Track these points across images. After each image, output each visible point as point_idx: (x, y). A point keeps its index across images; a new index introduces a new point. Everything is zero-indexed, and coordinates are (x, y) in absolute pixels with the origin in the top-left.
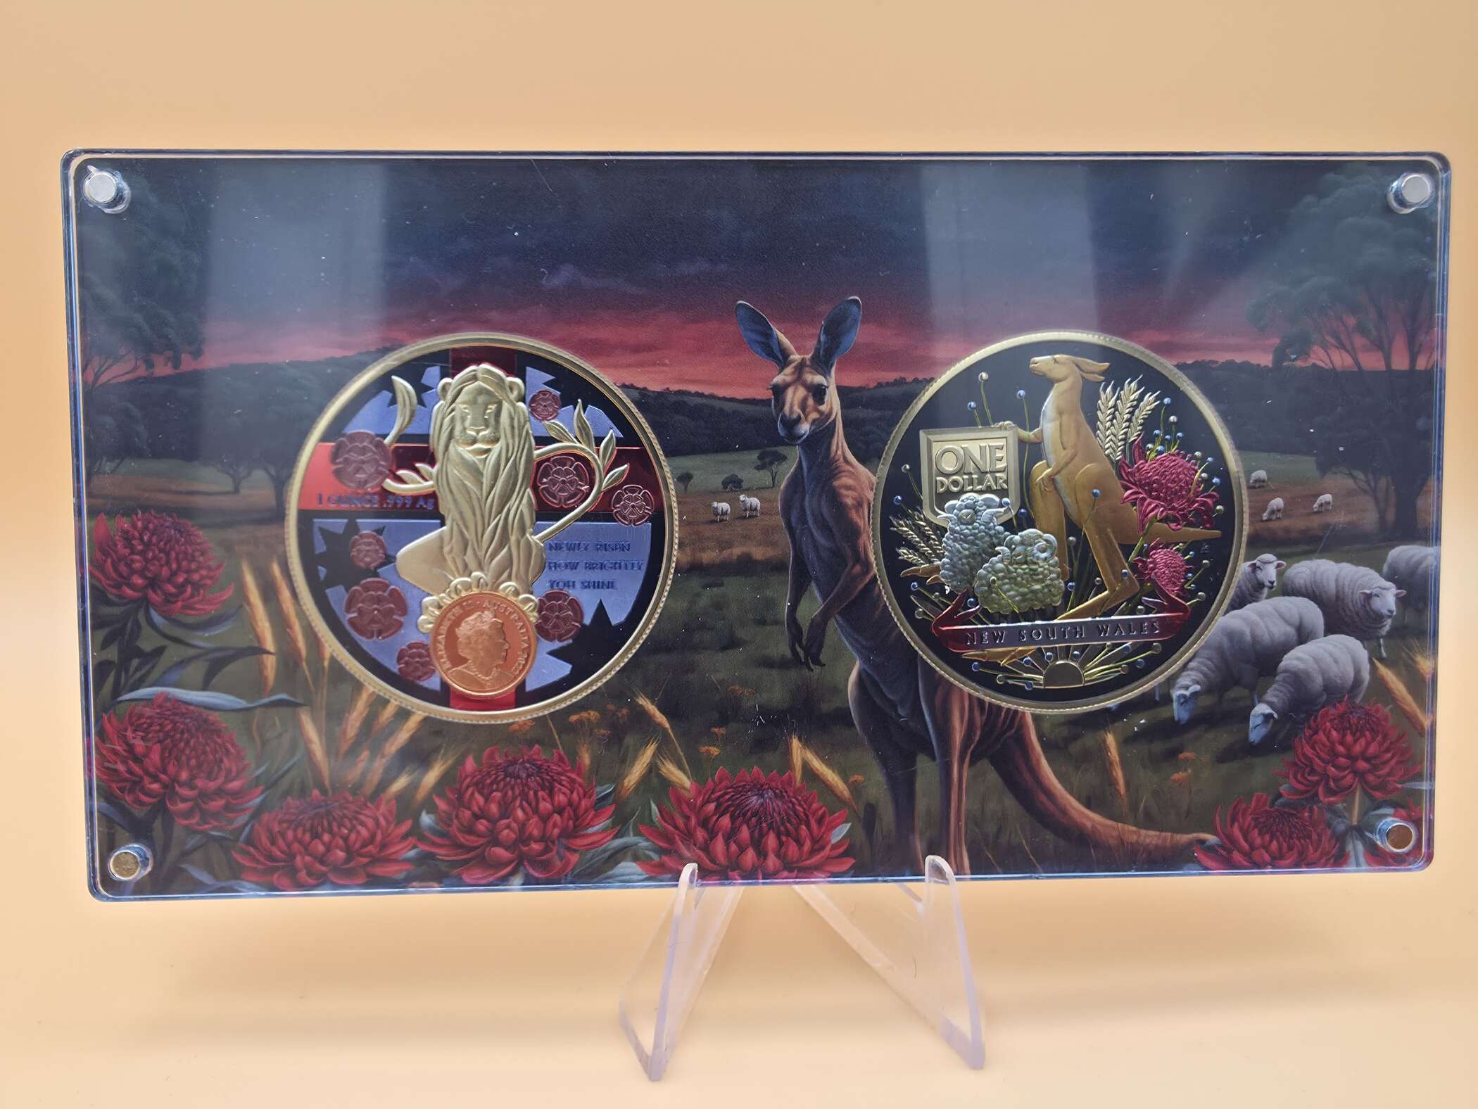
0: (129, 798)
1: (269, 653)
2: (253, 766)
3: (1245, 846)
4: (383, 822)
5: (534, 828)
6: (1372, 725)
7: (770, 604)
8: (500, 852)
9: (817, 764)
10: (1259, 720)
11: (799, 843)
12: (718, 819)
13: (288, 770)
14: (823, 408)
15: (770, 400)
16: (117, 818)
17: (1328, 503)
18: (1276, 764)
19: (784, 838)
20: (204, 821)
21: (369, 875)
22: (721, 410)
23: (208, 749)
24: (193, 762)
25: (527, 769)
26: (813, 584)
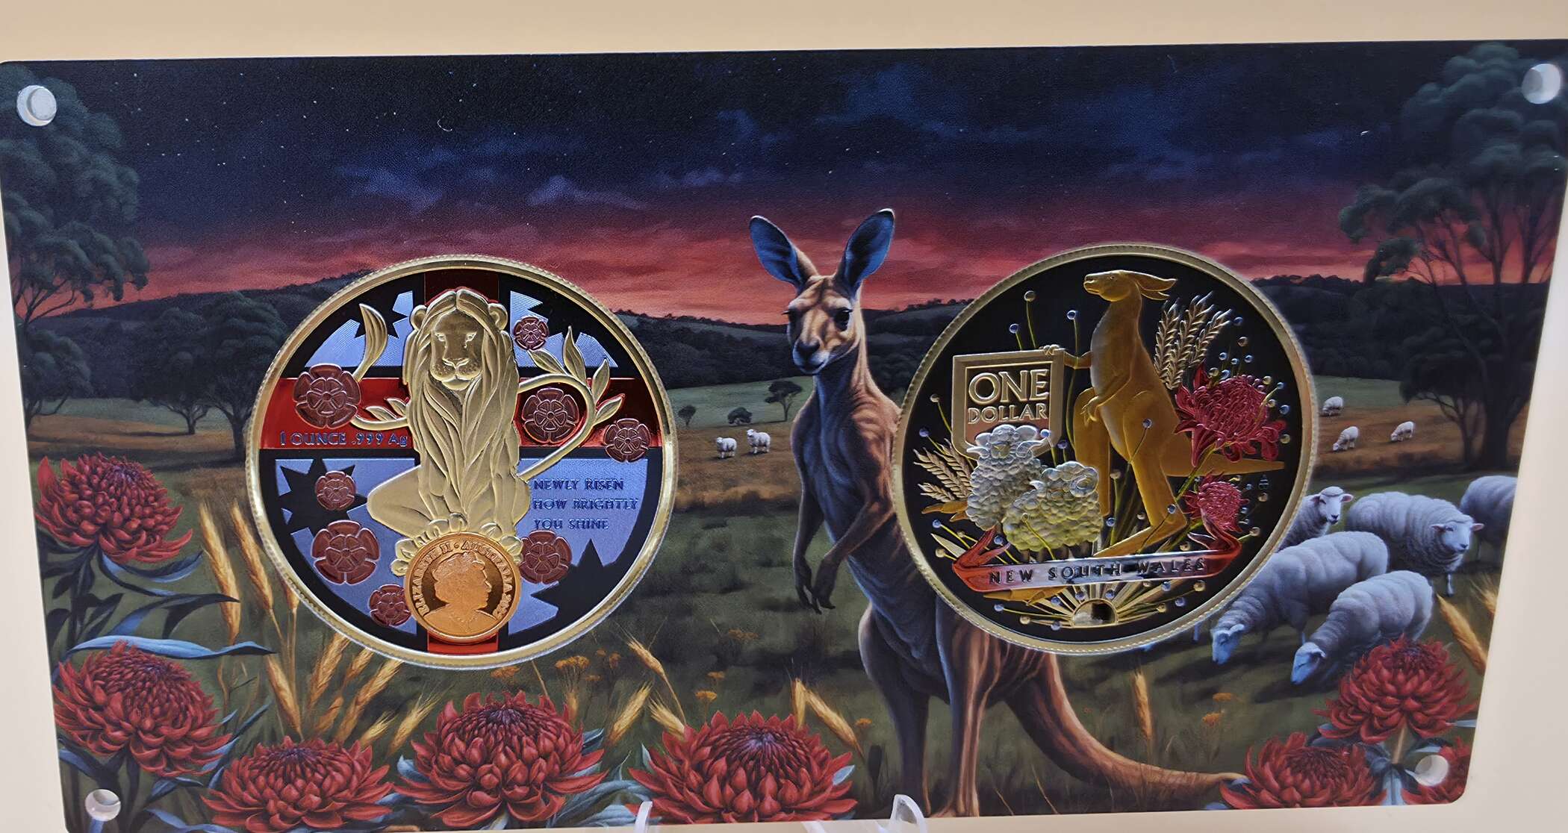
0: (92, 746)
1: (233, 600)
2: (220, 714)
3: (1276, 784)
4: (358, 767)
5: (518, 772)
6: (1428, 663)
7: (778, 544)
8: (483, 796)
9: (822, 708)
10: (1305, 660)
11: (799, 786)
12: (713, 762)
13: (258, 717)
14: (844, 334)
15: (786, 326)
16: (82, 765)
17: (1409, 432)
18: (1319, 703)
19: (782, 781)
20: (171, 766)
21: (344, 819)
22: (730, 337)
23: (171, 696)
24: (157, 710)
25: (511, 715)
26: (826, 525)
